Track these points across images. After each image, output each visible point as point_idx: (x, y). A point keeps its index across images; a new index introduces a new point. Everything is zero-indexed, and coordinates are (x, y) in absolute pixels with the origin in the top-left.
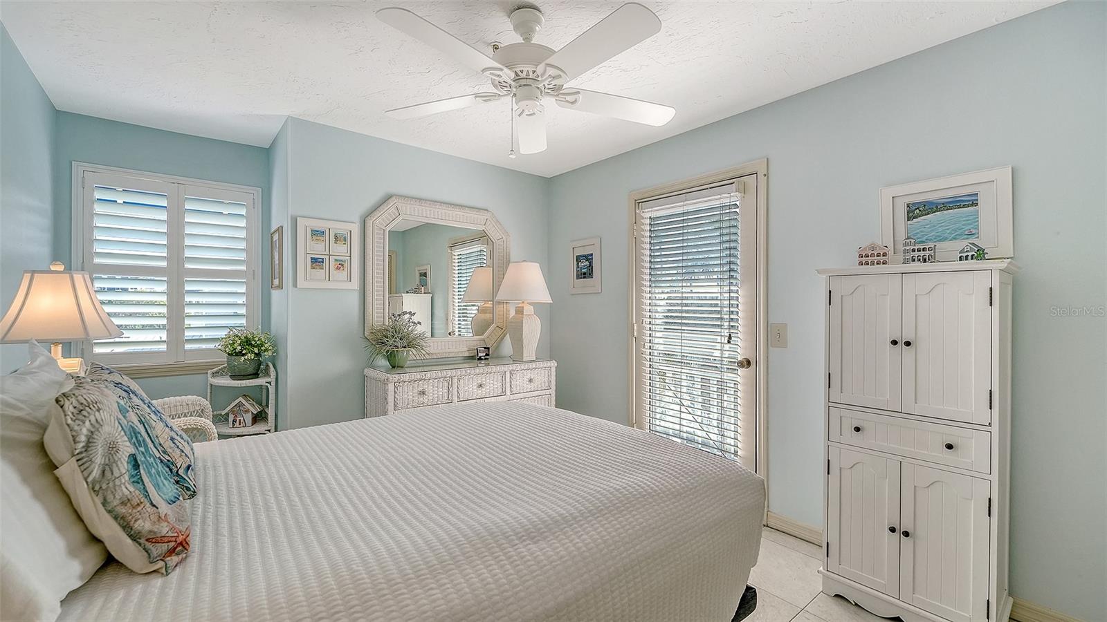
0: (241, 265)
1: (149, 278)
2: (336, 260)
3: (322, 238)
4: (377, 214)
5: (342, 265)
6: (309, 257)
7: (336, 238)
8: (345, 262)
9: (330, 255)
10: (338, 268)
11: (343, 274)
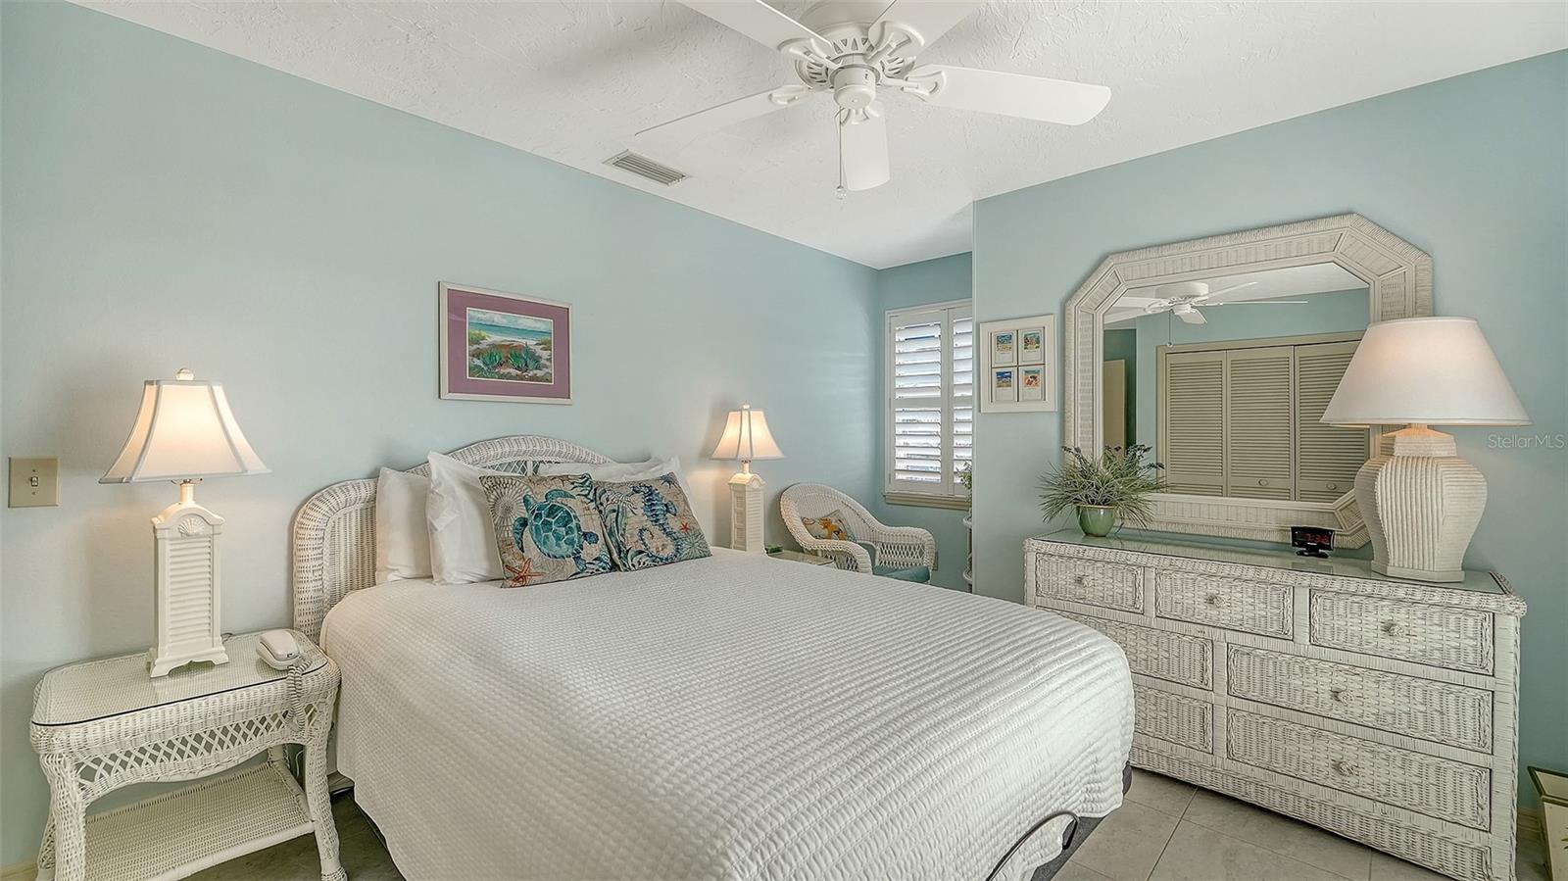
0: (968, 389)
1: (923, 409)
2: (1026, 372)
3: (1009, 345)
4: (1081, 294)
5: (1035, 378)
6: (995, 371)
7: (1027, 341)
8: (1038, 372)
9: (1018, 366)
10: (1030, 383)
11: (1035, 391)
